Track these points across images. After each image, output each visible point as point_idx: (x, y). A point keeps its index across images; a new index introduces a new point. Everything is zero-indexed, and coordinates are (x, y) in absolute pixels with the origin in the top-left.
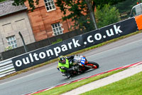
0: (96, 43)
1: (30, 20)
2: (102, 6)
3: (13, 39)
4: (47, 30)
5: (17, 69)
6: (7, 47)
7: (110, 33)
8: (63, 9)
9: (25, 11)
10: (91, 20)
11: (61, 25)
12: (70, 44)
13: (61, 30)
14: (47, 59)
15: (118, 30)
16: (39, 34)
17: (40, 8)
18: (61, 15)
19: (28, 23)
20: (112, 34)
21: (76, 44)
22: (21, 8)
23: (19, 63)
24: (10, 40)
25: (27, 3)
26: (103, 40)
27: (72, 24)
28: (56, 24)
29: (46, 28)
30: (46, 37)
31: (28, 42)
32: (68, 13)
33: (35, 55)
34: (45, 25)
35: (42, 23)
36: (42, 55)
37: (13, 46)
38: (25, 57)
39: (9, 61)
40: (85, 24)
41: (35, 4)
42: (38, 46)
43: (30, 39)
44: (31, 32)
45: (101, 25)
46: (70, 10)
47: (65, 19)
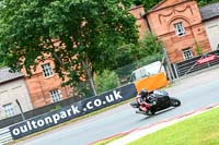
0: (96, 109)
1: (27, 87)
2: (101, 72)
3: (10, 107)
4: (45, 97)
5: (15, 138)
6: (3, 116)
7: (110, 99)
8: (61, 75)
9: (22, 78)
10: (90, 87)
11: (60, 92)
12: (69, 111)
13: (60, 96)
14: (46, 127)
15: (117, 96)
16: (37, 101)
17: (38, 75)
18: (59, 81)
19: (26, 90)
20: (112, 99)
21: (76, 111)
22: (17, 75)
23: (16, 132)
24: (7, 108)
25: (24, 70)
26: (103, 106)
27: (70, 90)
28: (54, 91)
29: (44, 95)
30: (44, 104)
31: (26, 109)
32: (67, 79)
33: (33, 123)
34: (43, 92)
35: (40, 90)
36: (41, 123)
37: (10, 114)
38: (22, 125)
39: (7, 129)
40: (84, 90)
41: (32, 71)
42: (36, 113)
43: (27, 107)
44: (29, 100)
45: (101, 91)
46: (68, 76)
47: (63, 85)
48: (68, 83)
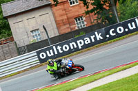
1: (54, 14)
2: (124, 1)
3: (37, 33)
4: (70, 23)
5: (42, 61)
6: (31, 40)
8: (85, 4)
9: (49, 5)
10: (113, 14)
11: (84, 19)
13: (84, 23)
17: (63, 3)
18: (84, 9)
19: (52, 17)
24: (34, 34)
26: (125, 33)
27: (94, 18)
28: (78, 18)
29: (69, 21)
30: (69, 30)
31: (52, 35)
32: (91, 7)
34: (68, 19)
35: (65, 17)
37: (37, 39)
39: (34, 53)
40: (107, 18)
42: (62, 39)
43: (53, 33)
44: (55, 26)
45: (123, 19)
46: (93, 4)
47: (87, 13)
48: (92, 11)
